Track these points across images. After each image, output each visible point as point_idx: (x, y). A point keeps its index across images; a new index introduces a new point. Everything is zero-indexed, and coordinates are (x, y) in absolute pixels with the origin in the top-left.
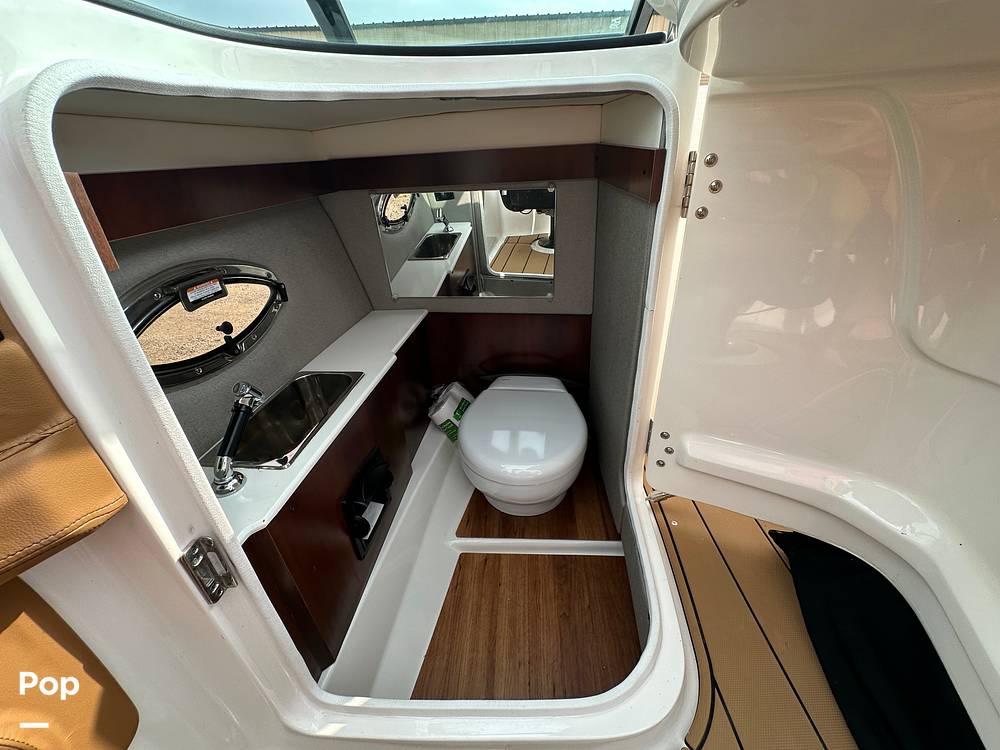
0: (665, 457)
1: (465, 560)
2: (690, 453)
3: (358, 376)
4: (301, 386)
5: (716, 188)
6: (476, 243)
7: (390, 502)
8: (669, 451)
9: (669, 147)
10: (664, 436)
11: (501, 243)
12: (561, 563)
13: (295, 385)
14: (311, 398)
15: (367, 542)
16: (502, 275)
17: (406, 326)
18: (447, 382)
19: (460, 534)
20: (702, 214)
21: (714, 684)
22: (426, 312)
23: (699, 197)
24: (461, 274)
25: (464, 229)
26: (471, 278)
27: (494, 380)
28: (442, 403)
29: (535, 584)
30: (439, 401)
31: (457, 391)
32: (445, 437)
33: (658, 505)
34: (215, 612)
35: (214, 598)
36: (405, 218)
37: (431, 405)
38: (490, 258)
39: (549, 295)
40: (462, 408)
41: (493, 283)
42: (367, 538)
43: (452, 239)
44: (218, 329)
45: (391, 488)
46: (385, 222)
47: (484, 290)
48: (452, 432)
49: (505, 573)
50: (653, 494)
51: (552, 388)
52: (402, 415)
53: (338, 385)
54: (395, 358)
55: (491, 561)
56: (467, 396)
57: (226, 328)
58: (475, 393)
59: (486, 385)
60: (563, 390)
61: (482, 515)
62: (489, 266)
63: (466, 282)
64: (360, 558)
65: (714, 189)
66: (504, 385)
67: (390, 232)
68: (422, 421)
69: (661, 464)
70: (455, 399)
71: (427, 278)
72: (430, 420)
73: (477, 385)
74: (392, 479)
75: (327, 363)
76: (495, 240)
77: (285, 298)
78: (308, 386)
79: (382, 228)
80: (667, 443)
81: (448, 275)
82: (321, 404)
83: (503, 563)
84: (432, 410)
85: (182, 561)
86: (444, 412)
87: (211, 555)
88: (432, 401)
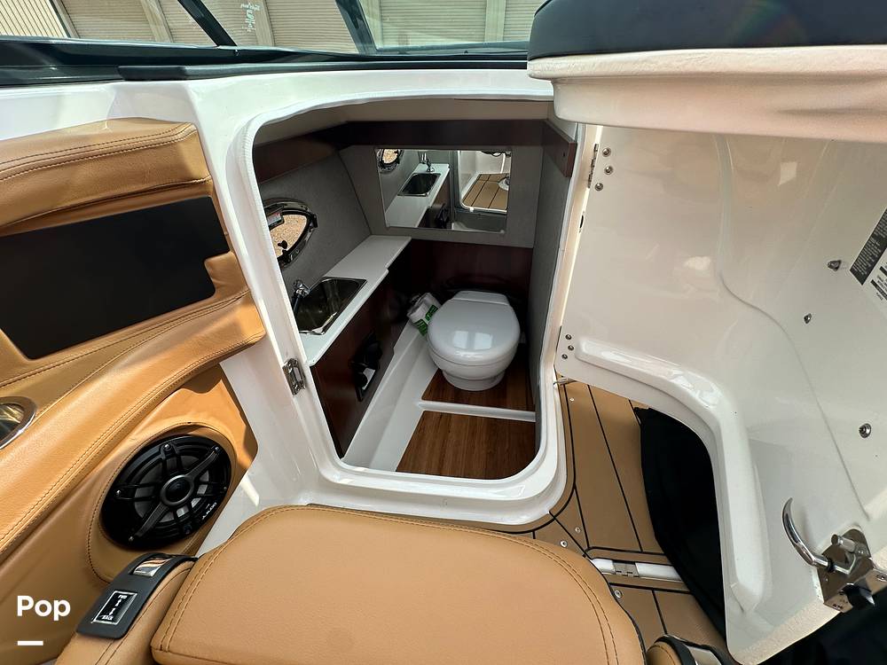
0: (568, 353)
1: (426, 415)
2: (584, 350)
3: (363, 282)
4: (326, 287)
5: (608, 171)
6: (452, 182)
7: (380, 369)
8: (570, 348)
9: (579, 142)
10: (568, 338)
11: (474, 179)
12: (493, 423)
13: (321, 285)
14: (331, 295)
15: (365, 391)
16: (472, 209)
17: (395, 248)
18: (422, 293)
19: (425, 398)
20: (599, 188)
21: (574, 487)
22: (410, 239)
23: (599, 176)
24: (439, 206)
25: (442, 170)
26: (446, 210)
27: (457, 293)
28: (418, 307)
29: (473, 434)
30: (416, 305)
31: (429, 299)
32: (418, 332)
33: (564, 387)
34: (294, 399)
35: (295, 392)
36: (397, 161)
37: (409, 308)
38: (463, 195)
39: (502, 232)
40: (432, 311)
41: (463, 216)
42: (364, 388)
43: (433, 178)
44: (279, 245)
45: (380, 360)
46: (383, 165)
47: (456, 221)
48: (423, 328)
49: (453, 425)
50: (560, 379)
51: (500, 302)
52: (388, 314)
53: (349, 288)
54: (387, 271)
55: (445, 418)
56: (436, 303)
57: (284, 244)
58: (442, 302)
59: (450, 296)
60: (507, 304)
61: (441, 387)
62: (461, 202)
63: (441, 215)
64: (360, 400)
65: (607, 172)
66: (463, 298)
67: (385, 173)
68: (402, 319)
69: (565, 357)
70: (426, 304)
71: (410, 210)
72: (408, 319)
73: (443, 297)
74: (381, 354)
75: (341, 271)
76: (469, 177)
77: (316, 225)
78: (329, 287)
79: (380, 170)
80: (570, 343)
81: (428, 210)
82: (337, 300)
83: (453, 419)
84: (410, 312)
85: (284, 368)
86: (419, 314)
87: (296, 369)
88: (410, 306)
